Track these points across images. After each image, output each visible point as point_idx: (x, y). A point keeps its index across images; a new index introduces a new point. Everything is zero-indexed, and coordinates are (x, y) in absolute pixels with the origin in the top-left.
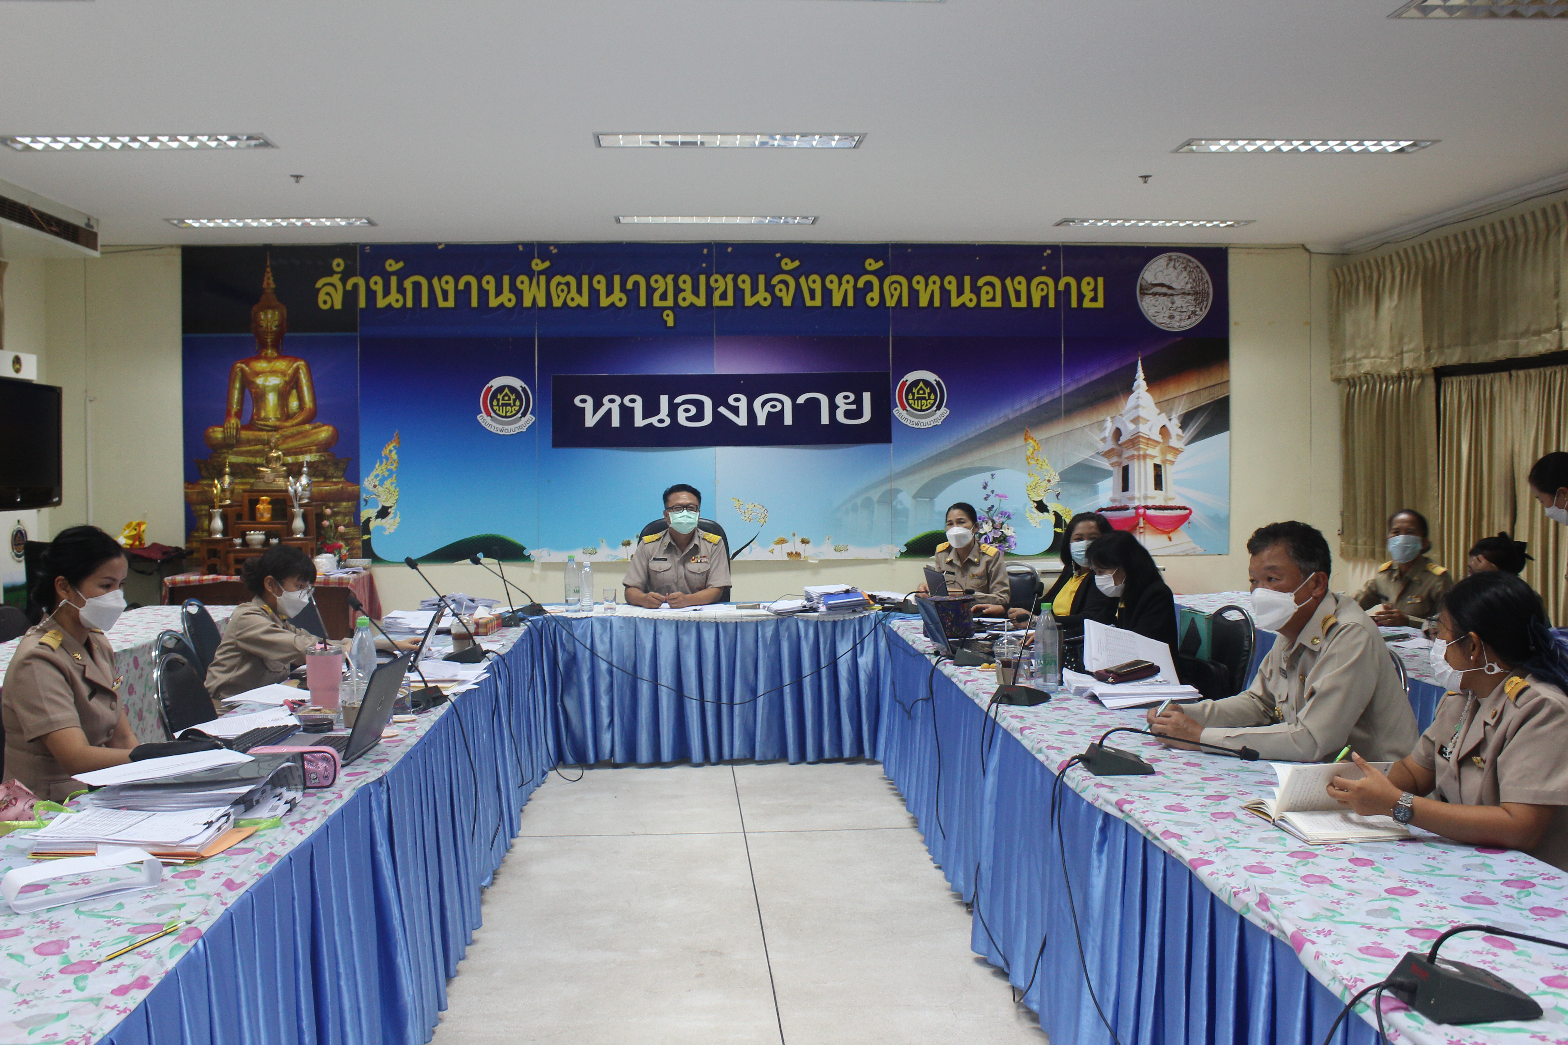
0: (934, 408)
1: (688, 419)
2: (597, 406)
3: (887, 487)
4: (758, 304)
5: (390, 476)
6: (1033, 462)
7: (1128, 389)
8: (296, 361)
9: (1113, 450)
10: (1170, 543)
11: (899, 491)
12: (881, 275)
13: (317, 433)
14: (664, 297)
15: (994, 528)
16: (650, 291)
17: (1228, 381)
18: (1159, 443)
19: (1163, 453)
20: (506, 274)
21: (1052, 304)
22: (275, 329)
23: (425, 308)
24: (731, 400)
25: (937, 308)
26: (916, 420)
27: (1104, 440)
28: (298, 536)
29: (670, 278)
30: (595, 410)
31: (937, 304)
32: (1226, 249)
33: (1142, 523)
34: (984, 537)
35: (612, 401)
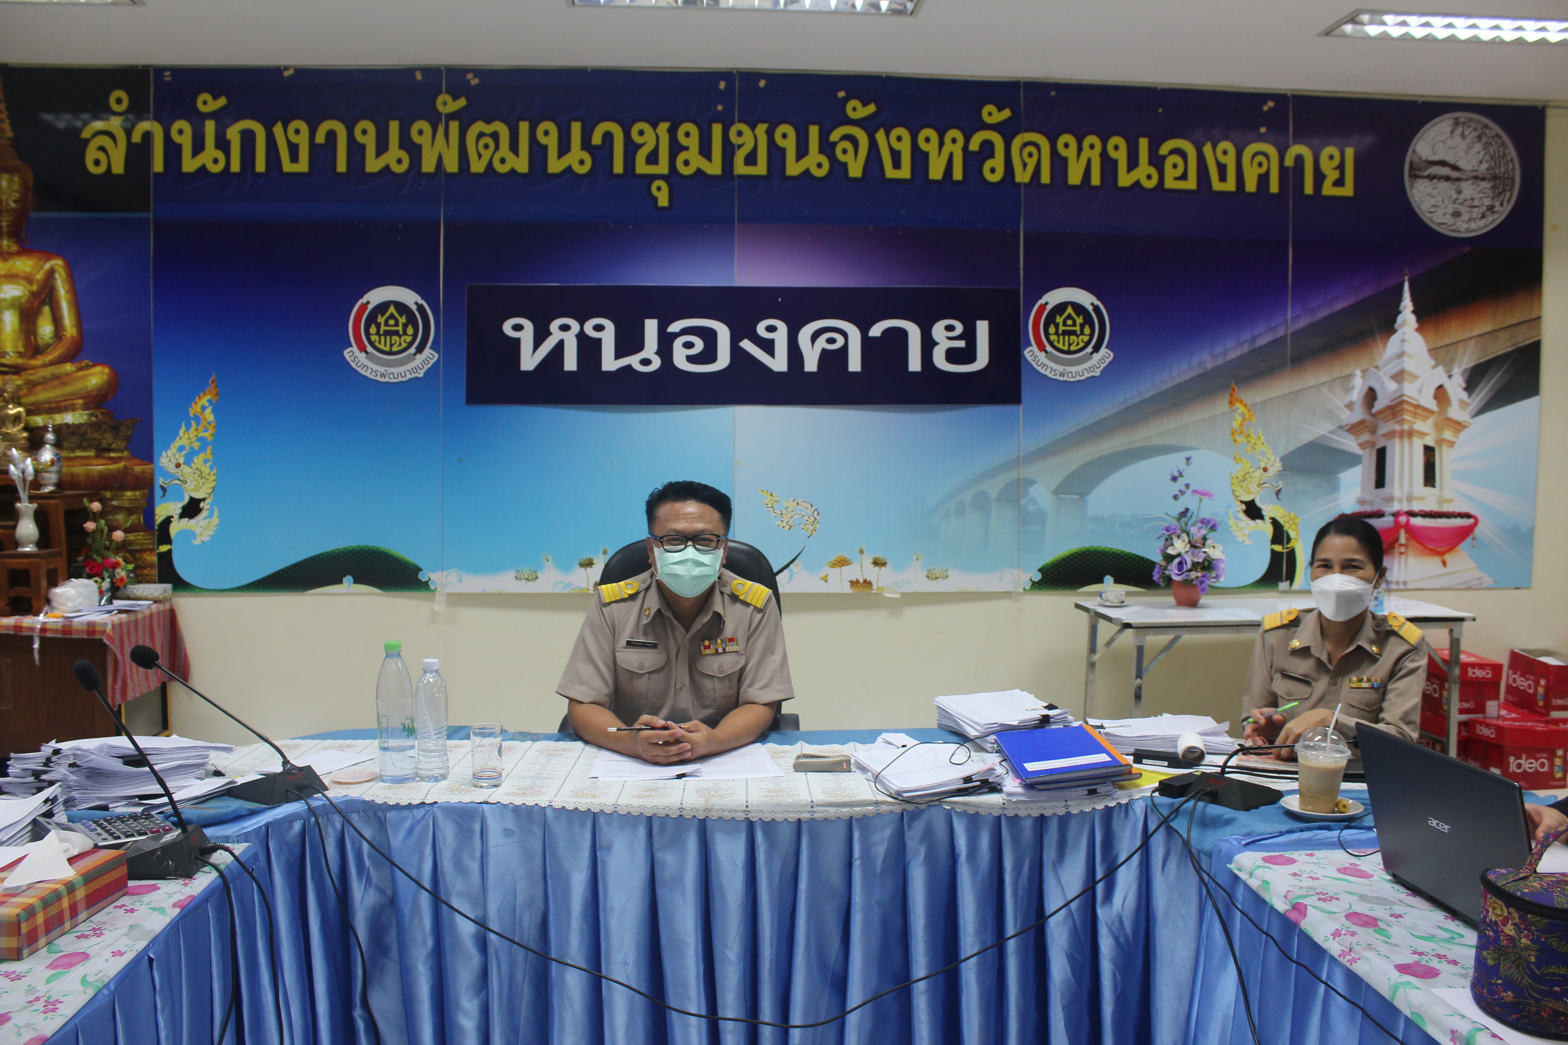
0: (1089, 349)
1: (691, 359)
2: (540, 336)
3: (1013, 475)
4: (807, 172)
5: (203, 449)
6: (1241, 439)
7: (1388, 327)
8: (49, 259)
9: (1362, 422)
10: (1444, 570)
11: (1032, 482)
12: (1008, 131)
13: (84, 378)
14: (652, 158)
15: (1193, 546)
16: (631, 148)
17: (1539, 318)
18: (1432, 412)
19: (1439, 428)
20: (394, 119)
21: (1274, 188)
22: (13, 205)
23: (261, 174)
24: (761, 329)
25: (1095, 188)
26: (1060, 368)
27: (1350, 406)
28: (28, 549)
29: (663, 127)
30: (538, 342)
31: (1096, 180)
32: (1544, 109)
33: (1403, 537)
34: (1177, 560)
35: (565, 328)
